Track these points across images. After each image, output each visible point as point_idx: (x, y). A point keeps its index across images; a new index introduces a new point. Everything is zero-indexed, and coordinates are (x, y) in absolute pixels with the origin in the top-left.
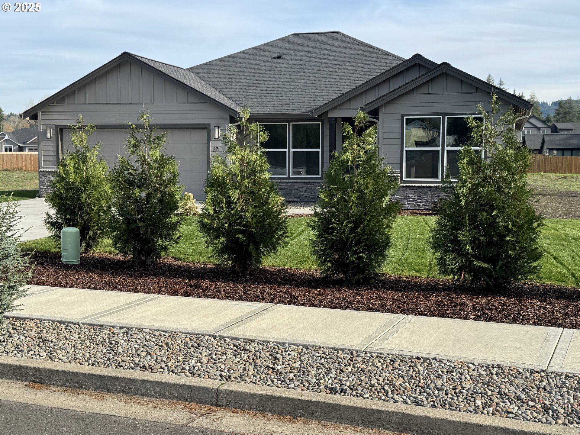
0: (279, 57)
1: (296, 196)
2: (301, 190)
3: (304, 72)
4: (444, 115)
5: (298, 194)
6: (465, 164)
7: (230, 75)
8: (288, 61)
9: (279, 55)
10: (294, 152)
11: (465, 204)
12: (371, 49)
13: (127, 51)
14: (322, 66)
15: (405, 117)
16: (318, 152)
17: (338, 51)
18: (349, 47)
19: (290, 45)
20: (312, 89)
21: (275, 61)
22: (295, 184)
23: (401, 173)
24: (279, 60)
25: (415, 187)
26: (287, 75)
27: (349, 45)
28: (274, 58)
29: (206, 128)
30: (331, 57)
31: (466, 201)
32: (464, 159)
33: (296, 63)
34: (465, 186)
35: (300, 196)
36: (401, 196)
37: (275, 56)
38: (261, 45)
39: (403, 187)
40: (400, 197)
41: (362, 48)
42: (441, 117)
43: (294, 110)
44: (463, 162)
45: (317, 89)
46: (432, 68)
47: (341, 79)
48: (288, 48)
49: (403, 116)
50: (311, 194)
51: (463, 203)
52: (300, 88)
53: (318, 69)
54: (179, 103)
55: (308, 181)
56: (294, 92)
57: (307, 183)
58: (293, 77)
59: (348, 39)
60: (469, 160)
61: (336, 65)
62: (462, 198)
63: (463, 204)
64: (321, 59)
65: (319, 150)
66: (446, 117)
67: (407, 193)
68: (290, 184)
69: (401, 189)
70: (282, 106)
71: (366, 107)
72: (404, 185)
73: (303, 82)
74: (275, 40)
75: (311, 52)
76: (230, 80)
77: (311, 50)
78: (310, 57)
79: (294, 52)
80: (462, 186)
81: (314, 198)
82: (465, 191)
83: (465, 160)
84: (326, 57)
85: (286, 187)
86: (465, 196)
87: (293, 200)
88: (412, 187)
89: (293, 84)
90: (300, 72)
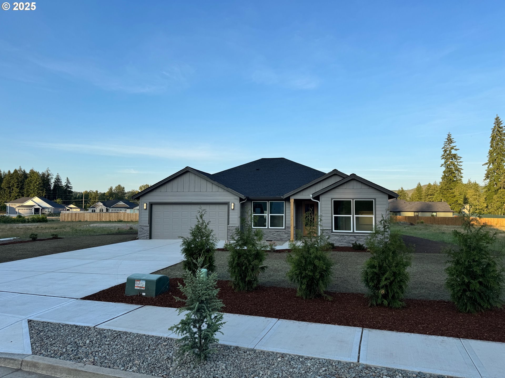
1: (272, 238)
2: (274, 235)
5: (273, 237)
15: (333, 200)
16: (283, 216)
22: (271, 232)
29: (227, 204)
35: (274, 238)
42: (352, 200)
46: (345, 177)
49: (332, 199)
50: (279, 237)
55: (278, 230)
57: (277, 231)
65: (284, 215)
66: (354, 200)
68: (269, 232)
81: (281, 239)
85: (267, 233)
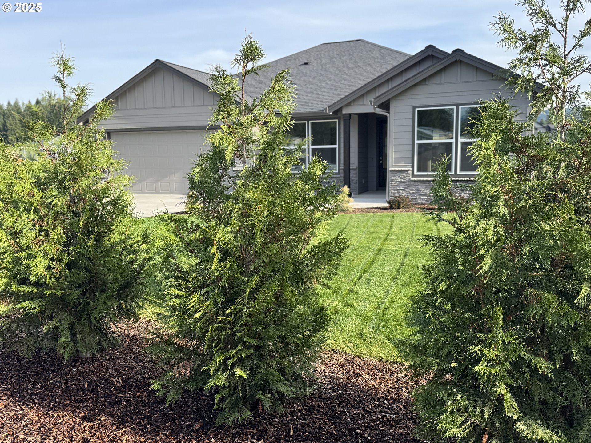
0: (306, 64)
3: (327, 75)
4: (458, 106)
6: (492, 149)
7: (261, 81)
8: (314, 66)
9: (306, 61)
10: (313, 149)
11: (490, 268)
12: (390, 52)
13: (158, 59)
14: (344, 69)
17: (360, 55)
18: (370, 51)
19: (318, 53)
20: (332, 89)
21: (302, 66)
23: (413, 167)
24: (307, 66)
25: (427, 181)
26: (311, 79)
27: (371, 49)
28: (302, 65)
30: (353, 61)
31: (495, 258)
32: (487, 136)
33: (320, 67)
34: (494, 215)
36: (412, 190)
37: (303, 63)
38: (293, 55)
39: (415, 181)
40: (411, 192)
41: (382, 51)
43: (313, 109)
44: (484, 145)
45: (336, 89)
47: (359, 79)
48: (315, 55)
51: (486, 264)
52: (321, 88)
53: (340, 71)
54: (206, 106)
56: (315, 92)
58: (316, 80)
59: (370, 45)
60: (502, 138)
61: (356, 67)
62: (482, 251)
63: (487, 268)
64: (343, 63)
67: (419, 187)
69: (412, 183)
70: (302, 105)
71: (377, 100)
72: (416, 179)
73: (324, 84)
74: (306, 50)
75: (335, 58)
76: (260, 85)
77: (335, 56)
78: (334, 62)
79: (320, 58)
80: (482, 217)
82: (491, 231)
83: (492, 140)
84: (348, 61)
86: (494, 246)
88: (423, 181)
89: (315, 86)
90: (323, 75)
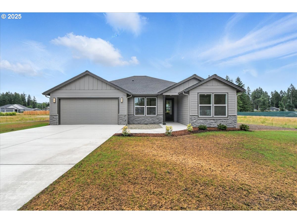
4: (213, 93)
8: (136, 81)
10: (147, 107)
13: (88, 70)
54: (107, 90)
58: (141, 85)
72: (199, 118)
87: (147, 123)
